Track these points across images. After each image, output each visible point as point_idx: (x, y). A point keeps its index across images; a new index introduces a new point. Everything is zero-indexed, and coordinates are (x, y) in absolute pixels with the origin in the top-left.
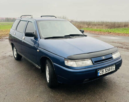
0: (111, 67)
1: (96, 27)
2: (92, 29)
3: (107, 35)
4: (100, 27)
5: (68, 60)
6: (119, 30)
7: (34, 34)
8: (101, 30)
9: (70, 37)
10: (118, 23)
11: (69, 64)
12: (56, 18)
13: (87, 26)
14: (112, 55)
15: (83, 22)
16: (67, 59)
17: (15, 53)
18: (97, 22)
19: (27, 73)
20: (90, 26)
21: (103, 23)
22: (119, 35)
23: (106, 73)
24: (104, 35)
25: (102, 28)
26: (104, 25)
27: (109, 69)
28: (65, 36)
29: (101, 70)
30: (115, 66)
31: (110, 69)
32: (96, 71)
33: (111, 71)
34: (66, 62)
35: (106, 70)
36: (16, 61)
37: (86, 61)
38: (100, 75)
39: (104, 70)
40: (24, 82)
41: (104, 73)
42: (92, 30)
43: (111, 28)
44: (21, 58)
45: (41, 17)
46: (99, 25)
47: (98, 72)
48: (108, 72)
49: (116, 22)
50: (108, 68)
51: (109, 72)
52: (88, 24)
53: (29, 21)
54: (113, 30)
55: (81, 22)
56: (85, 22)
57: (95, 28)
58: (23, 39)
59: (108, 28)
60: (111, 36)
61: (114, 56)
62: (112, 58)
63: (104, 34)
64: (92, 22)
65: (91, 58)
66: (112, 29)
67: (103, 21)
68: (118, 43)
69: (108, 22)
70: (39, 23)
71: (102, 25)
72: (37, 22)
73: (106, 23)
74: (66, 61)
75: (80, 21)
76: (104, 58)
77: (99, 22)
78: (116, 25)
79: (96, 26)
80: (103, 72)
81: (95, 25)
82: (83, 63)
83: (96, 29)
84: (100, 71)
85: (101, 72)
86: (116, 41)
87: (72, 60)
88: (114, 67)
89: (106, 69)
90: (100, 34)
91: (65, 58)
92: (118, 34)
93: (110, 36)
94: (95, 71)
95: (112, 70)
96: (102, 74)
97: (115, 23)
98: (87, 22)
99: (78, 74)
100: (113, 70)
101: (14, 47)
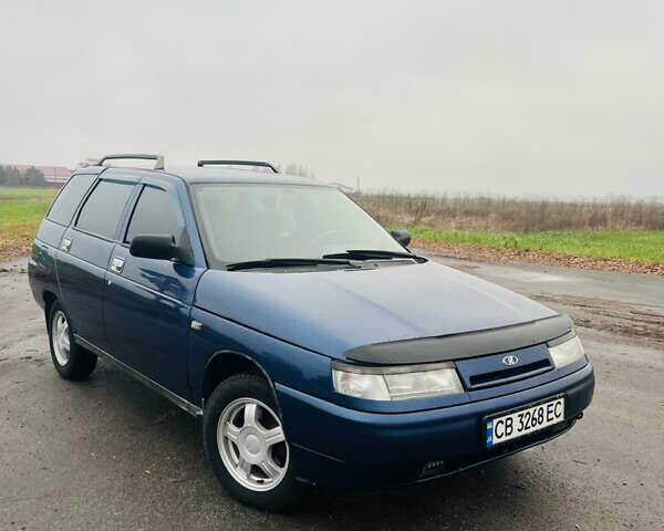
0: (545, 406)
1: (453, 224)
2: (436, 230)
3: (512, 265)
4: (474, 224)
5: (350, 368)
6: (566, 240)
7: (177, 244)
8: (479, 240)
9: (351, 261)
10: (560, 207)
11: (352, 387)
12: (275, 172)
13: (408, 219)
14: (550, 349)
15: (391, 197)
16: (344, 362)
17: (62, 342)
18: (456, 200)
19: (128, 445)
20: (423, 219)
21: (489, 202)
22: (568, 265)
23: (524, 432)
24: (497, 262)
25: (486, 228)
26: (493, 215)
27: (536, 416)
28: (325, 257)
29: (503, 419)
30: (562, 400)
31: (541, 416)
32: (479, 422)
33: (545, 424)
34: (338, 376)
35: (525, 421)
36: (65, 384)
37: (431, 376)
38: (496, 441)
39: (515, 416)
40: (118, 484)
41: (516, 434)
42: (438, 238)
43: (526, 231)
44: (92, 370)
45: (200, 165)
46: (467, 213)
47: (489, 427)
48: (532, 429)
49: (552, 200)
50: (531, 411)
51: (538, 427)
52: (414, 208)
53: (145, 185)
54: (535, 240)
55: (379, 197)
56: (402, 198)
57: (451, 228)
58: (113, 268)
59: (515, 229)
60: (532, 270)
61: (560, 356)
62: (547, 362)
63: (497, 256)
64: (433, 199)
65: (454, 360)
66: (532, 237)
67: (486, 196)
68: (567, 300)
69: (513, 202)
70: (202, 194)
71: (484, 215)
72: (189, 187)
73: (505, 204)
74: (340, 374)
75: (375, 193)
76: (511, 361)
77: (467, 200)
78: (553, 216)
79: (454, 216)
80: (509, 430)
81: (452, 213)
82: (417, 385)
83: (456, 235)
84: (495, 421)
85: (501, 429)
86: (555, 293)
87: (367, 369)
88: (559, 408)
89: (525, 412)
90: (476, 255)
91: (333, 359)
92: (565, 262)
93: (523, 267)
94: (473, 422)
95: (548, 420)
96: (504, 438)
97: (545, 205)
98: (408, 198)
99: (396, 433)
100: (556, 421)
101: (56, 310)
